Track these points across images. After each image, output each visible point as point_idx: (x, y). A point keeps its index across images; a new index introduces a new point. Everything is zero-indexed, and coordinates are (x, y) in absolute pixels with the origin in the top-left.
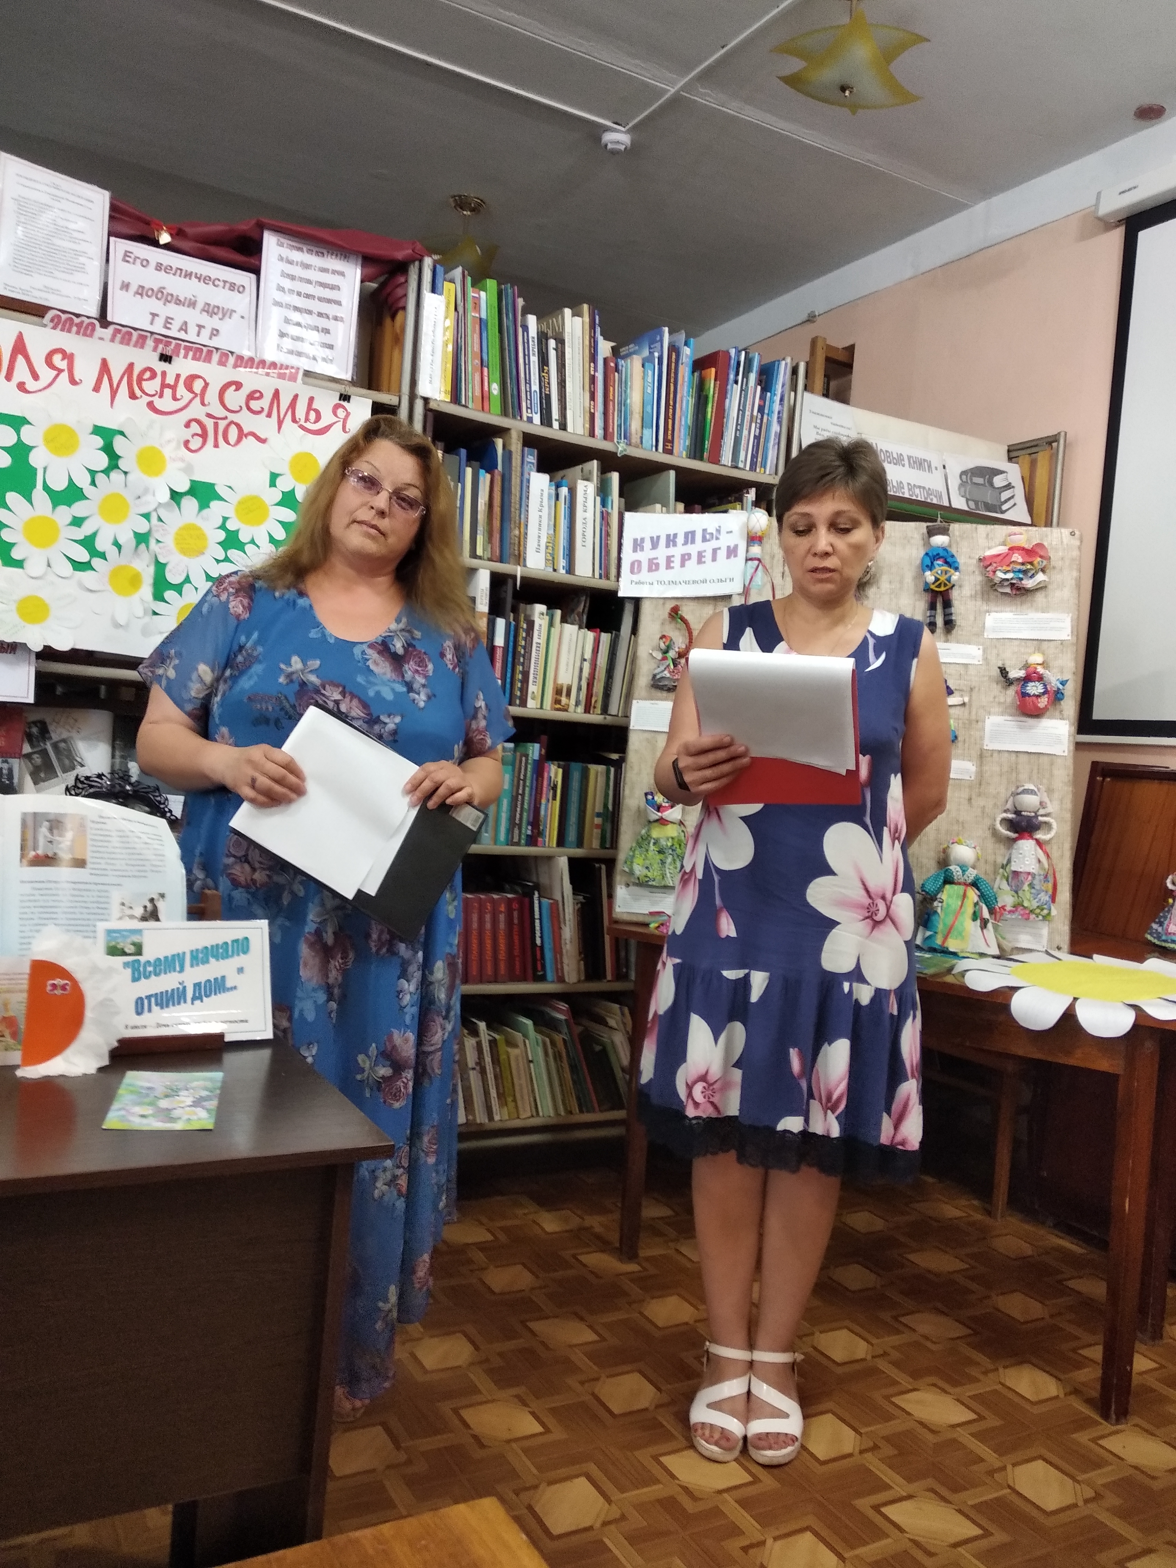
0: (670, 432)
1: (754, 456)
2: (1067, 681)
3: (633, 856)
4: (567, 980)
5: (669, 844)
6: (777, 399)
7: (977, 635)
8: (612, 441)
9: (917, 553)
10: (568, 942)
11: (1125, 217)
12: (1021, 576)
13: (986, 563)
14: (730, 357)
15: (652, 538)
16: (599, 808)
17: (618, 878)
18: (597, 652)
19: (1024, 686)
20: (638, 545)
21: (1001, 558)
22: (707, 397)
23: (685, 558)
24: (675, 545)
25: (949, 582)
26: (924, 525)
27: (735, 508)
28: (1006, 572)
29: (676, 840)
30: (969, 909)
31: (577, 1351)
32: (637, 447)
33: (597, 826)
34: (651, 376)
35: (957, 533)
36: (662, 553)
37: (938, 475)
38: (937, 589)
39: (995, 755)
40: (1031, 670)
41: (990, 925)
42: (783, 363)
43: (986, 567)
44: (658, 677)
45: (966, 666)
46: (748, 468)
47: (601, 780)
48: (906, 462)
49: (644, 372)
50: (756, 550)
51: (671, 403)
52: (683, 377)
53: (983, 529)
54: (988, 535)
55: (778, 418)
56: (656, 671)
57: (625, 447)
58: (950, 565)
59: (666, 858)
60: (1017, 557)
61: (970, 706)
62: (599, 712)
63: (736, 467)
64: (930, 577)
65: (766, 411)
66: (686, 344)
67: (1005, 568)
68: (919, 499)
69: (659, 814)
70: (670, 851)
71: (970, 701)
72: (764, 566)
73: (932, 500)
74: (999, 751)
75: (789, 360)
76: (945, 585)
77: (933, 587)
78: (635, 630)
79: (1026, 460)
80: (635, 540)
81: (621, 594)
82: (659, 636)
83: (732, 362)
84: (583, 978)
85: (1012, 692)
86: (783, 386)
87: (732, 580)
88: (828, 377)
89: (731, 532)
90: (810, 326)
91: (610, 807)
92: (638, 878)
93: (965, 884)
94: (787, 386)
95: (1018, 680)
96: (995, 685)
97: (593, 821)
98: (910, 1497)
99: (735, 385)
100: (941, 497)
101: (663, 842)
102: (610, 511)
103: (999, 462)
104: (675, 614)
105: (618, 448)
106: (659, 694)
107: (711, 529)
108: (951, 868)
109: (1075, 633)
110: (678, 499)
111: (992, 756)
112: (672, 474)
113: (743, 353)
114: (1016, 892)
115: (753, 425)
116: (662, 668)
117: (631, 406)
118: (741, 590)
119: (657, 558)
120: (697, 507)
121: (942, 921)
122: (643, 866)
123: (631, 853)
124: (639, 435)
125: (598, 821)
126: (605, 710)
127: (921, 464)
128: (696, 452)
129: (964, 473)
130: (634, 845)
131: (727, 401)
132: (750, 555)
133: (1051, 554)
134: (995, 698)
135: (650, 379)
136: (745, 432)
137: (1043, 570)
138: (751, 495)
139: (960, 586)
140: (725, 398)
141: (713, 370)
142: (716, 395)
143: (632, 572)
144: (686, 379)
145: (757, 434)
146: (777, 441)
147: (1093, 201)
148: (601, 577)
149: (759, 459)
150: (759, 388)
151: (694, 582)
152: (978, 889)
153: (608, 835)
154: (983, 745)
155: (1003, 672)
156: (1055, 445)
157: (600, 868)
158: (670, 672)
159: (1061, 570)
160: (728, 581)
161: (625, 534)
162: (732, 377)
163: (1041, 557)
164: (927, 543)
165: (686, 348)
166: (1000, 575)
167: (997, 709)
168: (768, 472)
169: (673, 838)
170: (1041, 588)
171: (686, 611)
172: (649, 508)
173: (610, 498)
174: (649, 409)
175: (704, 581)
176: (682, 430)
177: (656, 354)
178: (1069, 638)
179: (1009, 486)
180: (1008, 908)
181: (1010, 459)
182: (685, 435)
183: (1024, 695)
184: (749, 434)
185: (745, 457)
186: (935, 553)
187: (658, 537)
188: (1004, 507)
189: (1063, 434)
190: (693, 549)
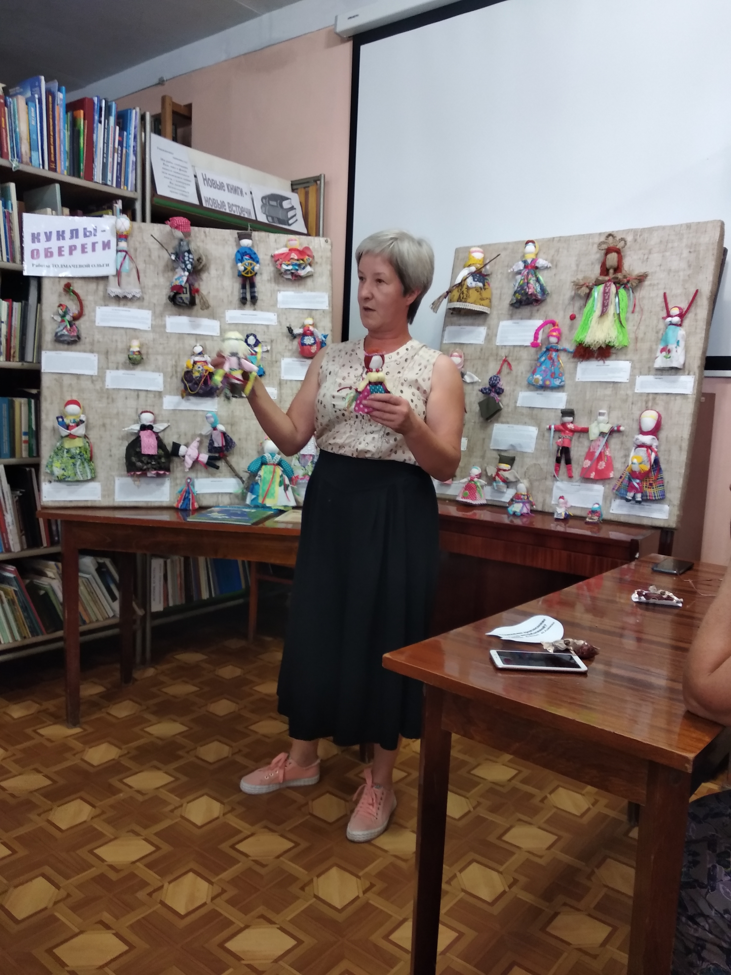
0: (52, 156)
1: (118, 177)
2: (327, 335)
3: (52, 462)
4: (13, 550)
5: (78, 452)
6: (132, 137)
7: (273, 306)
8: (8, 159)
9: (231, 250)
10: (10, 524)
11: (352, 35)
12: (297, 268)
13: (276, 259)
14: (94, 103)
15: (46, 233)
16: (24, 428)
17: (42, 477)
18: (12, 316)
19: (302, 339)
20: (35, 238)
21: (284, 255)
22: (79, 132)
23: (72, 249)
24: (64, 238)
25: (254, 271)
26: (236, 232)
27: (108, 214)
28: (288, 265)
29: (83, 449)
30: (277, 479)
31: (37, 794)
32: (27, 164)
33: (25, 442)
34: (34, 112)
35: (257, 238)
36: (54, 244)
37: (248, 198)
38: (246, 275)
39: (288, 383)
40: (306, 328)
41: (290, 489)
42: (134, 111)
43: (276, 261)
44: (59, 334)
45: (267, 326)
46: (114, 185)
47: (24, 409)
48: (226, 188)
49: (28, 108)
50: (123, 245)
51: (52, 133)
52: (59, 115)
53: (273, 236)
54: (276, 240)
55: (134, 151)
56: (58, 330)
57: (18, 164)
58: (254, 260)
59: (76, 461)
60: (294, 256)
61: (272, 351)
62: (18, 360)
63: (106, 184)
64: (241, 267)
65: (125, 145)
66: (59, 90)
67: (287, 263)
68: (236, 214)
69: (69, 431)
70: (79, 457)
71: (271, 348)
72: (131, 257)
73: (244, 215)
74: (291, 381)
75: (138, 109)
76: (251, 273)
77: (243, 274)
78: (39, 300)
79: (302, 191)
80: (33, 235)
81: (25, 273)
82: (57, 305)
83: (96, 107)
84: (25, 547)
85: (296, 342)
86: (135, 128)
87: (108, 265)
88: (176, 125)
89: (104, 231)
90: (160, 88)
91: (34, 427)
92: (58, 477)
93: (274, 464)
94: (138, 129)
95: (299, 335)
96: (285, 339)
97: (22, 439)
98: (252, 835)
99: (99, 125)
100: (250, 213)
101: (73, 451)
102: (10, 211)
103: (286, 191)
104: (68, 288)
105: (12, 165)
106: (61, 346)
107: (90, 229)
108: (265, 455)
109: (331, 305)
110: (64, 205)
111: (286, 383)
112: (57, 186)
113: (104, 102)
114: (304, 467)
115: (116, 155)
116: (61, 328)
117: (20, 134)
118: (114, 272)
119: (51, 248)
120: (79, 212)
121: (262, 488)
122: (60, 468)
123: (51, 460)
124: (29, 155)
125: (24, 438)
126: (22, 358)
127: (235, 190)
128: (75, 170)
129: (263, 198)
130: (52, 454)
131: (95, 136)
132: (120, 248)
133: (315, 254)
134: (286, 346)
135: (33, 114)
136: (110, 160)
137: (310, 265)
138: (119, 205)
139: (261, 274)
140: (93, 133)
141: (82, 112)
142: (86, 131)
143: (33, 257)
144: (62, 116)
145: (119, 161)
146: (134, 167)
147: (333, 22)
148: (8, 260)
149: (123, 180)
150: (117, 128)
151: (80, 266)
152: (282, 467)
153: (34, 447)
154: (280, 377)
155: (290, 330)
156: (318, 182)
157: (30, 471)
158: (67, 331)
159: (321, 264)
160: (105, 265)
161: (24, 230)
162: (96, 118)
163: (308, 256)
164: (238, 245)
165: (59, 93)
166: (284, 267)
167: (288, 354)
168: (129, 189)
169: (80, 448)
170: (310, 276)
171: (77, 287)
172: (44, 210)
173: (10, 202)
174: (34, 137)
175: (88, 266)
176: (62, 155)
177: (36, 96)
178: (327, 308)
179: (292, 208)
180: (301, 477)
181: (293, 190)
182: (64, 158)
183: (303, 345)
184: (114, 160)
185: (112, 178)
186: (243, 251)
187: (51, 233)
188: (290, 222)
189: (323, 176)
190: (78, 242)
